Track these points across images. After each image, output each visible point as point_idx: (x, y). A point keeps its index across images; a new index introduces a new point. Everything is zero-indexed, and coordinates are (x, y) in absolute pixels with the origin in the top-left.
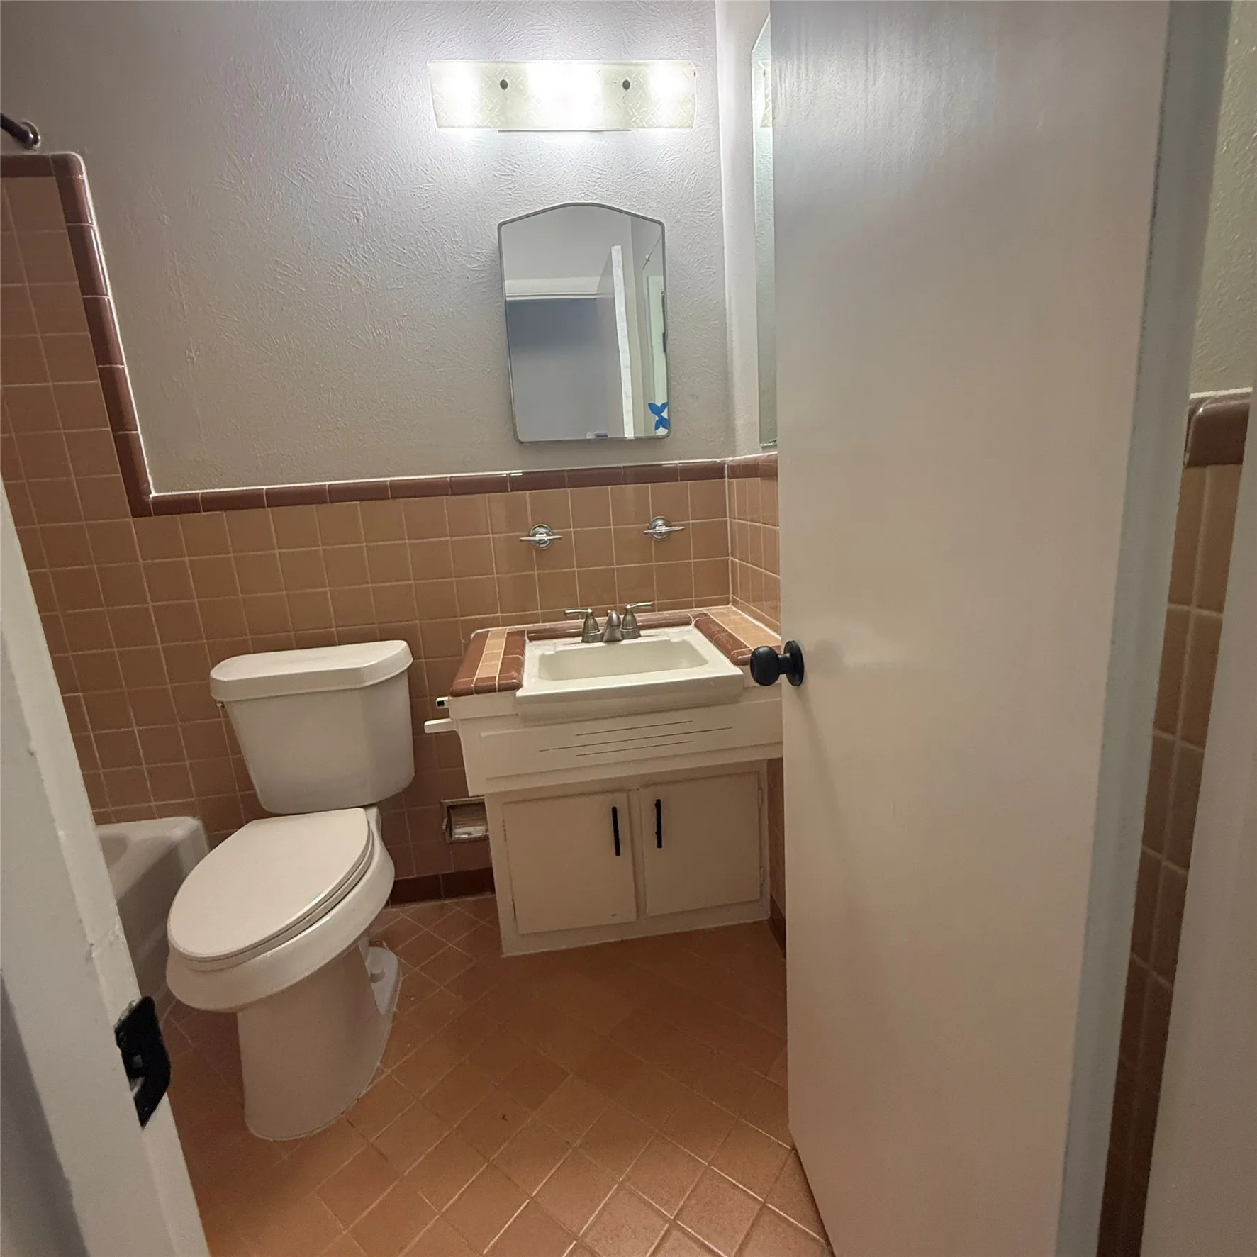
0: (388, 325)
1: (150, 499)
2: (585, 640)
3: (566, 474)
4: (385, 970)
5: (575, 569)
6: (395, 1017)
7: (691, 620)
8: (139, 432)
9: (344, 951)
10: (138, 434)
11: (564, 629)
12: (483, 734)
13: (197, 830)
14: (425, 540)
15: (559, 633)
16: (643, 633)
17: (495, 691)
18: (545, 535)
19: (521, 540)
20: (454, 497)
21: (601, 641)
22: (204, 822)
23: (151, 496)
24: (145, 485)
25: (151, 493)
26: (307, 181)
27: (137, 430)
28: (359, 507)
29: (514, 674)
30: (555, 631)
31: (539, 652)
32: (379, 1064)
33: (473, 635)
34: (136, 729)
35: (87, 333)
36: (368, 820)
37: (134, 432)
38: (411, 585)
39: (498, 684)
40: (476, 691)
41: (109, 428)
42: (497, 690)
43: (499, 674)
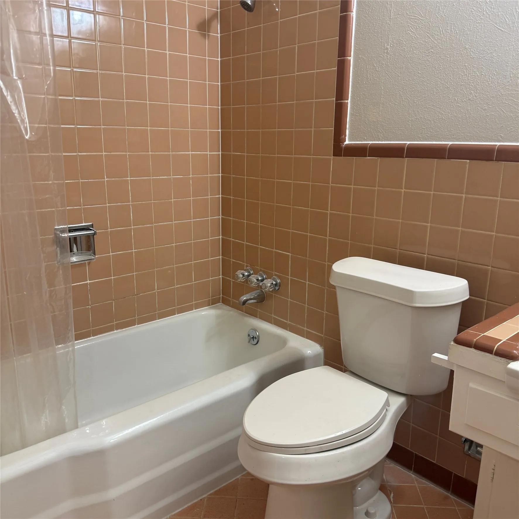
1: (344, 145)
10: (348, 102)
12: (472, 385)
17: (491, 353)
22: (324, 350)
23: (345, 143)
24: (343, 137)
25: (345, 141)
27: (348, 100)
28: (468, 166)
34: (307, 282)
35: (338, 38)
36: (387, 403)
37: (346, 101)
38: (492, 236)
39: (497, 348)
40: (475, 345)
41: (335, 99)
42: (494, 352)
43: (506, 340)
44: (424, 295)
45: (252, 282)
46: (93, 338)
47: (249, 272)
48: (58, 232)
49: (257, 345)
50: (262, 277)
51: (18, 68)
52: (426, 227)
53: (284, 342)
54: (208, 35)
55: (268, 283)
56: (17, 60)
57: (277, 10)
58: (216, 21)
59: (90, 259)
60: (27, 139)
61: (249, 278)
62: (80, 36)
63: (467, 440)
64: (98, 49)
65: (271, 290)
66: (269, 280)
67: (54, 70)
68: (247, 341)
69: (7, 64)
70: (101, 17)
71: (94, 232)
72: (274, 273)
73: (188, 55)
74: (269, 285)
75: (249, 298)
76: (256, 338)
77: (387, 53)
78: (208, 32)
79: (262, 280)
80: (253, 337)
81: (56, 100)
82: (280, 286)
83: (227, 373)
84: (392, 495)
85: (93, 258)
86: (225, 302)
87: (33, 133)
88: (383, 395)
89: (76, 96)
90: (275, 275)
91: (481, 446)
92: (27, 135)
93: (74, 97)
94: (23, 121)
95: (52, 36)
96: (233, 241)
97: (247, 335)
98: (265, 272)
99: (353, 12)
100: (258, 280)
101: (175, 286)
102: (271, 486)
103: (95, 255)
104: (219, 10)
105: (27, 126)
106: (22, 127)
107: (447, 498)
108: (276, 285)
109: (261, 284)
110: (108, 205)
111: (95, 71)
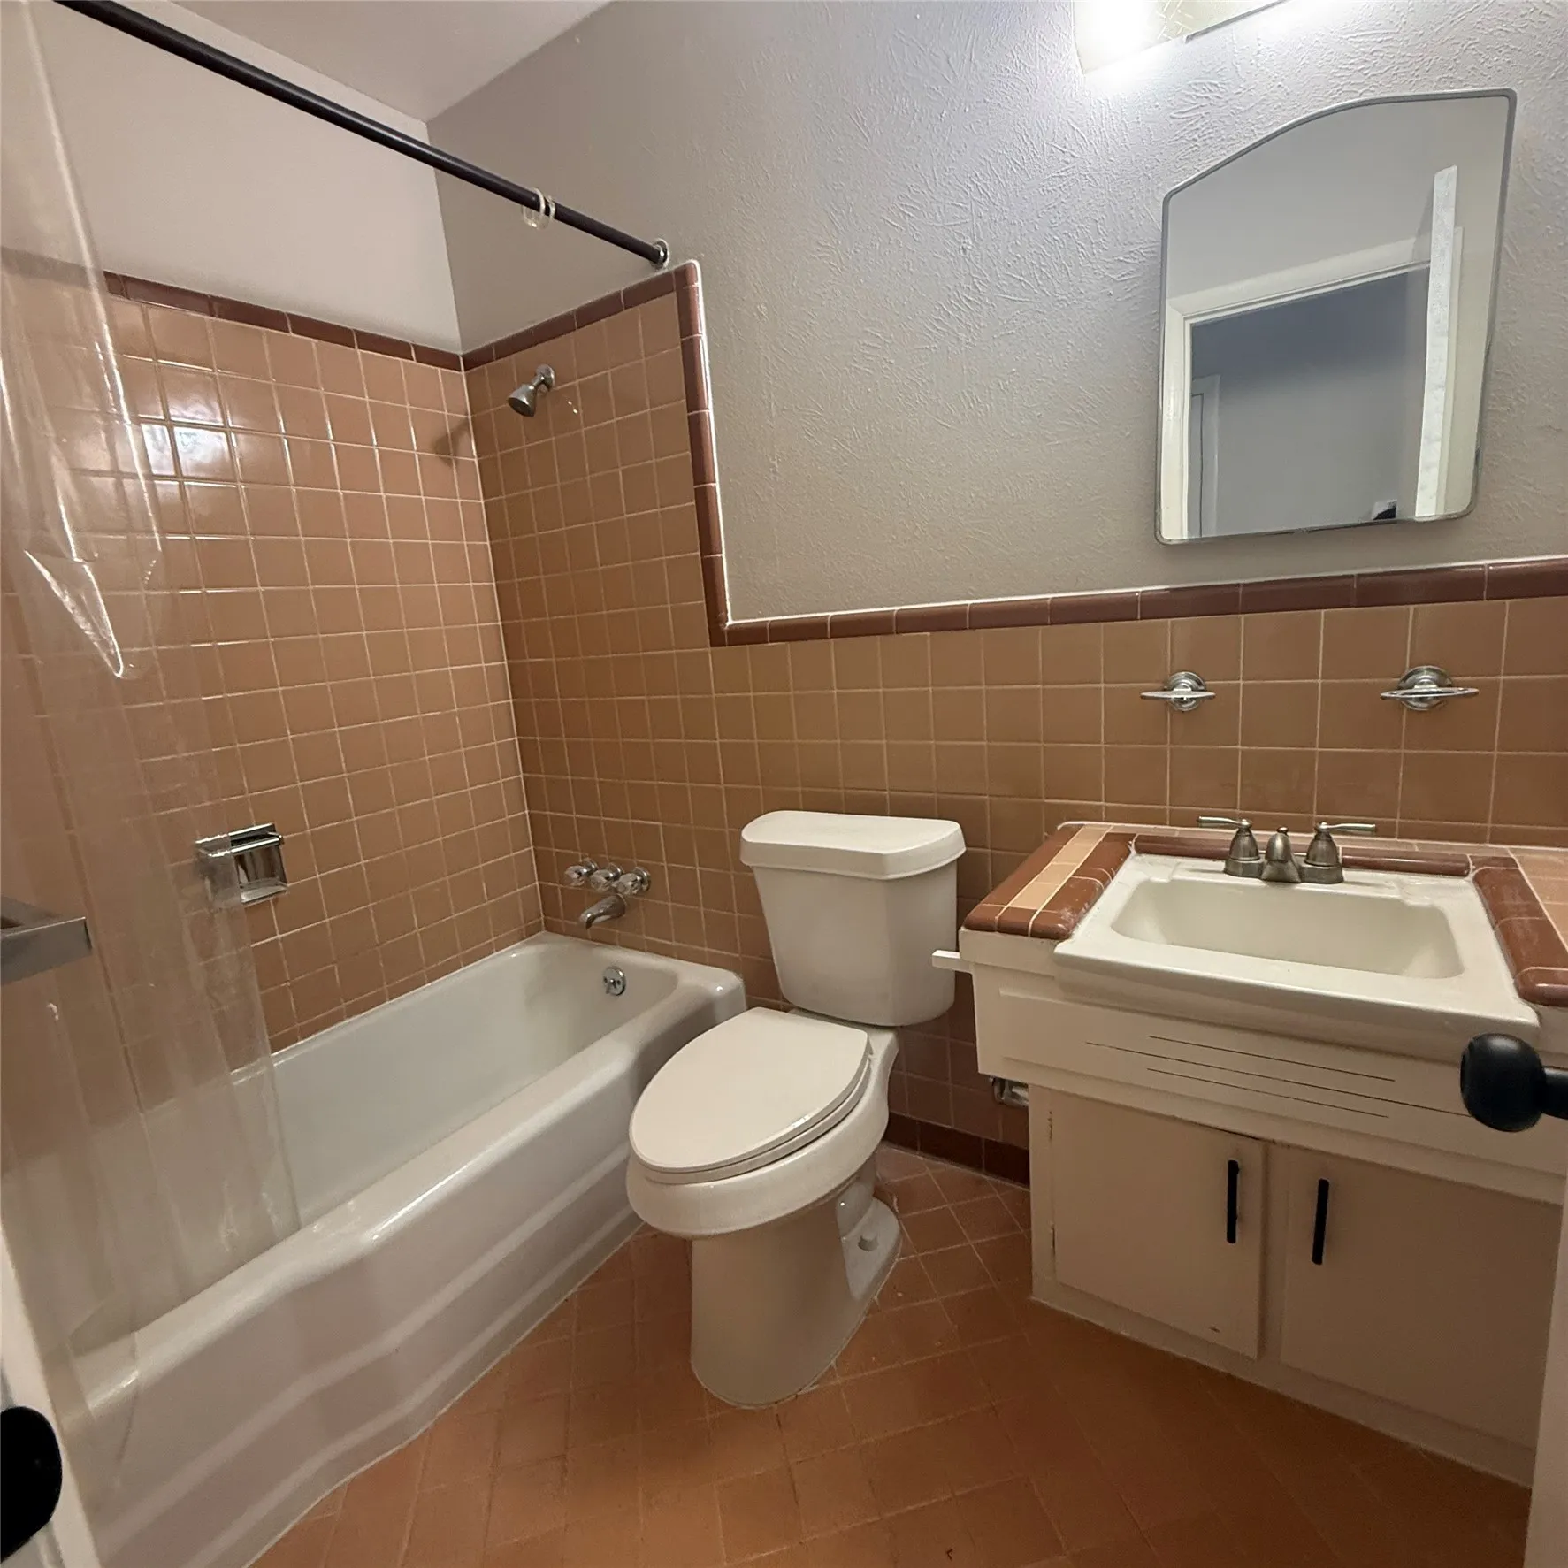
0: (989, 389)
1: (726, 628)
2: (1231, 869)
3: (1241, 590)
4: (879, 1240)
5: (1239, 747)
6: (872, 1310)
7: (1468, 868)
8: (723, 555)
9: (819, 1200)
10: (721, 557)
11: (1199, 842)
13: (738, 988)
14: (1006, 687)
15: (1192, 848)
16: (1347, 874)
17: (1026, 935)
18: (1190, 689)
19: (1143, 697)
20: (1054, 627)
21: (1259, 877)
22: (744, 980)
23: (728, 624)
24: (723, 613)
25: (727, 621)
26: (909, 215)
27: (721, 553)
28: (929, 641)
29: (1067, 913)
30: (1183, 844)
31: (1141, 876)
32: (833, 1362)
33: (1059, 827)
34: (698, 868)
35: (689, 453)
36: (869, 1050)
37: (719, 555)
38: (982, 746)
39: (1033, 925)
40: (999, 927)
41: (699, 553)
42: (1029, 934)
43: (1044, 909)
44: (901, 858)
45: (598, 884)
46: (302, 1042)
47: (590, 867)
48: (203, 851)
49: (624, 994)
50: (614, 871)
51: (82, 544)
52: (880, 746)
53: (671, 980)
54: (457, 462)
55: (628, 881)
56: (76, 529)
57: (575, 411)
58: (466, 435)
59: (276, 893)
60: (119, 678)
61: (593, 876)
62: (202, 475)
63: (996, 1080)
64: (243, 496)
65: (635, 892)
66: (629, 875)
67: (163, 542)
68: (605, 990)
69: (54, 535)
70: (241, 437)
71: (278, 839)
72: (635, 861)
73: (423, 498)
74: (630, 883)
75: (595, 914)
76: (619, 982)
77: (774, 472)
78: (455, 454)
79: (616, 878)
80: (614, 982)
81: (174, 598)
82: (649, 882)
83: (578, 1057)
84: (895, 1200)
85: (283, 888)
86: (551, 928)
87: (131, 665)
88: (861, 1036)
89: (207, 587)
90: (639, 864)
91: (1024, 1086)
92: (118, 670)
93: (204, 589)
94: (105, 644)
95: (150, 477)
96: (551, 815)
97: (602, 980)
98: (620, 864)
99: (708, 409)
100: (608, 878)
101: (451, 915)
102: (695, 1244)
103: (286, 882)
104: (470, 417)
105: (116, 653)
106: (104, 656)
107: (980, 1182)
108: (642, 881)
109: (614, 885)
110: (300, 784)
111: (242, 538)
